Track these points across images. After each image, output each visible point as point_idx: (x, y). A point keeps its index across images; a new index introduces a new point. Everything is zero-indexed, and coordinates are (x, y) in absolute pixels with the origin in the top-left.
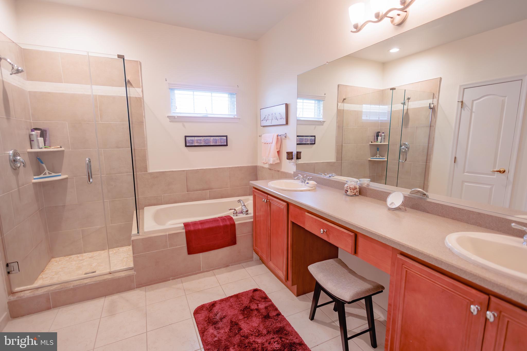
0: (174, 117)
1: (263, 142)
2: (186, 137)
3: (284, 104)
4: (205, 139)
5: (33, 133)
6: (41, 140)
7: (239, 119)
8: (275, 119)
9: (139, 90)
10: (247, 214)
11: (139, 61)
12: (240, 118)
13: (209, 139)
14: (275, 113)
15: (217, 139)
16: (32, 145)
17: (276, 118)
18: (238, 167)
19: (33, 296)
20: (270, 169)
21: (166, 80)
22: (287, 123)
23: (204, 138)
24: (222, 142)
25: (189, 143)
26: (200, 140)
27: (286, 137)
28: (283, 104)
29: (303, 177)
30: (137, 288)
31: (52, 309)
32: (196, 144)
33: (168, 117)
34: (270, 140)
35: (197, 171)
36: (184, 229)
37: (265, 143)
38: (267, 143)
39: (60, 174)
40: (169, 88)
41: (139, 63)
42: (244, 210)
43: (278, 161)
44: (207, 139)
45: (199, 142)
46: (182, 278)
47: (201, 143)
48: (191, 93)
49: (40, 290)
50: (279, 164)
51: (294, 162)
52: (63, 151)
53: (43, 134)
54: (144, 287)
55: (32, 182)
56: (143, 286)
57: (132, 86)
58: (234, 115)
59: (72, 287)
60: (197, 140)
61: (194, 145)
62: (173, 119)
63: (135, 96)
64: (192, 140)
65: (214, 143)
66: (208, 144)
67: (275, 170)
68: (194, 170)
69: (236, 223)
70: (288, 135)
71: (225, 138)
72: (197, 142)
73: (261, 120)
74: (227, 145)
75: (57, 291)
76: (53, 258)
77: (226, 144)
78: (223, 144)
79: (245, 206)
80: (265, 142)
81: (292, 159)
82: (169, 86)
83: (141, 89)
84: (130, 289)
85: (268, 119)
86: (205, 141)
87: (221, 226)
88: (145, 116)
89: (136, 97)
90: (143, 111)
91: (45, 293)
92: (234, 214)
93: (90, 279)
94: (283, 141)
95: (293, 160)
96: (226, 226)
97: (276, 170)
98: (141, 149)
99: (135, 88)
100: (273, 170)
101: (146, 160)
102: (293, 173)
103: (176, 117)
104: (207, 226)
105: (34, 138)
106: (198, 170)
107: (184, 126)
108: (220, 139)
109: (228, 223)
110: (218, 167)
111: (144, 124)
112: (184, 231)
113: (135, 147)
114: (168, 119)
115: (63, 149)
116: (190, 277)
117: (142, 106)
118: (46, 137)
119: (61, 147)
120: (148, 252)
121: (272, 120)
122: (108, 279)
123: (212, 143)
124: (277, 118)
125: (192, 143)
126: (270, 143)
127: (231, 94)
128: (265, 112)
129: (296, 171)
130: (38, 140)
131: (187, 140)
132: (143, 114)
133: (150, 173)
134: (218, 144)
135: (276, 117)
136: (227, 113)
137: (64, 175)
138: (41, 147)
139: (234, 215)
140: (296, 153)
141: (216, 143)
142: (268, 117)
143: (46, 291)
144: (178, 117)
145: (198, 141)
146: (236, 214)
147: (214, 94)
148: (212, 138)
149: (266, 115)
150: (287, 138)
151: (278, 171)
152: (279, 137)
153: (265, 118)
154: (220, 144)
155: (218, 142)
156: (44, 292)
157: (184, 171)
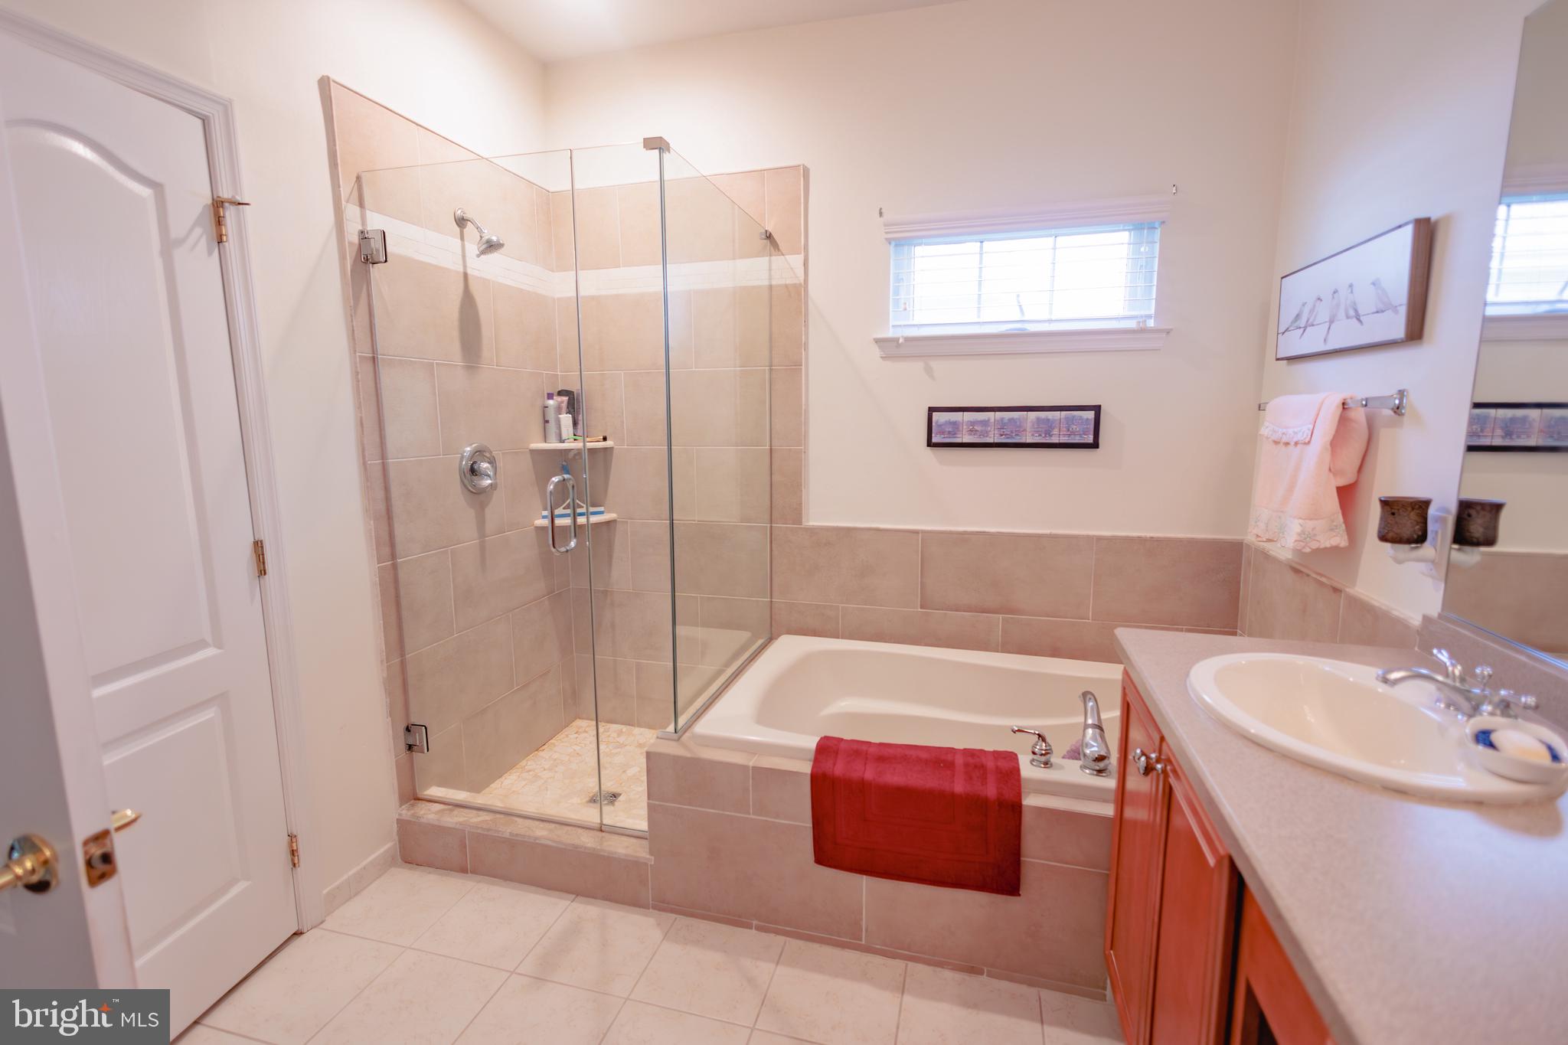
0: (895, 340)
1: (1267, 438)
2: (932, 410)
3: (1406, 224)
4: (1002, 419)
5: (551, 402)
6: (566, 419)
7: (1168, 332)
8: (1348, 317)
9: (796, 260)
10: (1100, 772)
11: (803, 165)
12: (1172, 330)
13: (1019, 419)
14: (1351, 286)
15: (1054, 421)
16: (547, 430)
17: (1352, 313)
18: (1139, 538)
19: (436, 823)
20: (1296, 571)
21: (881, 214)
22: (1416, 331)
23: (999, 414)
24: (1073, 433)
25: (943, 433)
26: (985, 423)
27: (1397, 410)
28: (1400, 227)
29: (1467, 675)
30: (655, 908)
31: (470, 875)
32: (967, 439)
33: (877, 341)
34: (1298, 428)
35: (963, 538)
36: (810, 760)
37: (1276, 443)
38: (1285, 439)
39: (601, 509)
40: (886, 239)
41: (802, 171)
42: (1088, 751)
43: (1340, 540)
44: (1011, 420)
45: (976, 431)
46: (791, 939)
47: (986, 434)
48: (972, 247)
49: (457, 811)
50: (1347, 555)
51: (1433, 562)
52: (607, 451)
53: (573, 403)
54: (674, 916)
55: (535, 525)
56: (672, 911)
57: (779, 249)
58: (1142, 317)
59: (507, 835)
60: (973, 423)
61: (959, 440)
62: (894, 349)
63: (783, 282)
64: (955, 424)
65: (1040, 435)
66: (1012, 437)
67: (1321, 584)
68: (951, 533)
69: (1030, 801)
70: (1413, 399)
71: (1091, 415)
72: (972, 432)
73: (1282, 330)
74: (1095, 445)
75: (479, 831)
76: (580, 718)
77: (1090, 439)
78: (1077, 440)
79: (1101, 728)
80: (1275, 437)
81: (1421, 539)
82: (886, 233)
83: (801, 257)
84: (634, 902)
85: (1311, 320)
86: (1002, 425)
87: (953, 795)
88: (806, 345)
89: (786, 286)
90: (803, 329)
91: (457, 827)
92: (1034, 753)
93: (553, 826)
94: (1384, 435)
95: (1427, 550)
96: (976, 803)
97: (1323, 580)
98: (790, 449)
99: (787, 257)
100: (1308, 575)
101: (801, 485)
102: (1416, 621)
103: (901, 341)
104: (894, 777)
105: (551, 415)
106: (965, 533)
107: (929, 371)
108: (1067, 418)
109: (991, 791)
110: (1047, 532)
111: (801, 369)
112: (806, 768)
113: (773, 444)
114: (876, 352)
115: (609, 443)
116: (816, 946)
117: (801, 312)
118: (578, 413)
119: (605, 439)
120: (690, 804)
121: (1331, 322)
122: (585, 848)
123: (1029, 435)
124: (1356, 311)
125: (953, 434)
126: (1296, 444)
127: (1139, 227)
128: (1300, 290)
129: (1440, 616)
130: (558, 422)
131: (934, 424)
132: (803, 337)
133: (808, 528)
134: (1055, 440)
135: (1355, 303)
136: (1122, 313)
137: (609, 512)
138: (564, 437)
139: (1033, 760)
140: (1453, 508)
141: (1048, 433)
142: (1312, 311)
143: (461, 823)
144: (907, 339)
145: (976, 428)
146: (1043, 759)
147: (1062, 241)
148: (1033, 415)
149: (1304, 304)
150: (1405, 418)
151: (1336, 590)
152: (1359, 415)
153: (1298, 317)
154: (1064, 440)
155: (1056, 431)
156: (457, 823)
157: (916, 532)
